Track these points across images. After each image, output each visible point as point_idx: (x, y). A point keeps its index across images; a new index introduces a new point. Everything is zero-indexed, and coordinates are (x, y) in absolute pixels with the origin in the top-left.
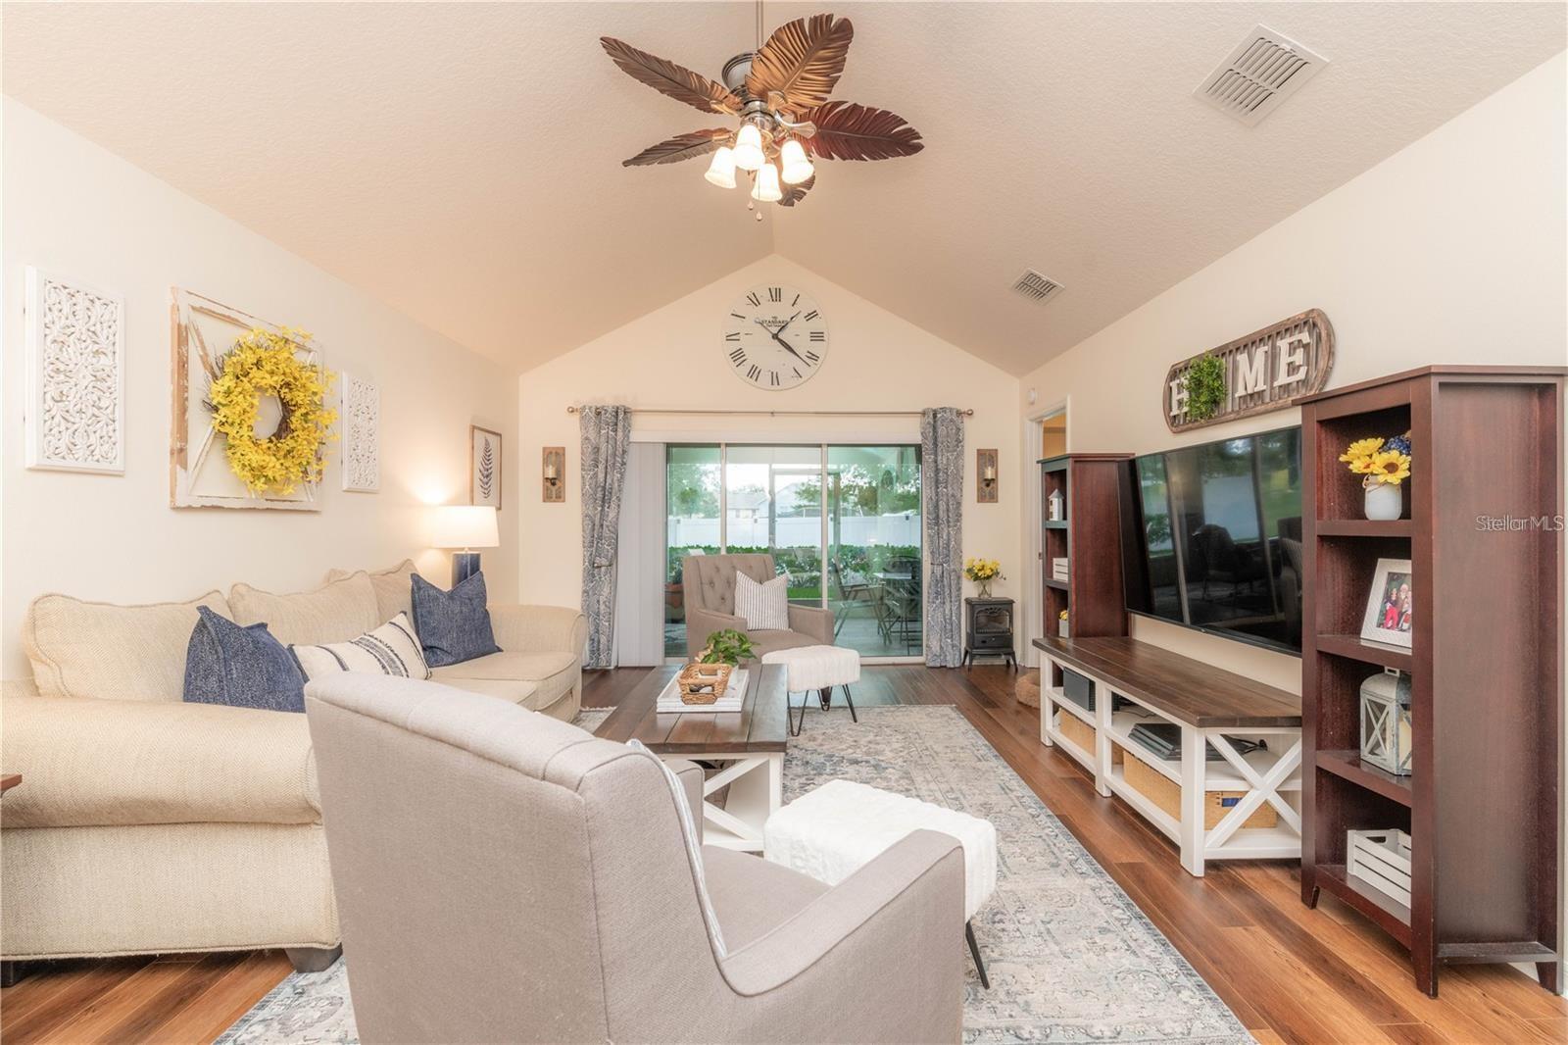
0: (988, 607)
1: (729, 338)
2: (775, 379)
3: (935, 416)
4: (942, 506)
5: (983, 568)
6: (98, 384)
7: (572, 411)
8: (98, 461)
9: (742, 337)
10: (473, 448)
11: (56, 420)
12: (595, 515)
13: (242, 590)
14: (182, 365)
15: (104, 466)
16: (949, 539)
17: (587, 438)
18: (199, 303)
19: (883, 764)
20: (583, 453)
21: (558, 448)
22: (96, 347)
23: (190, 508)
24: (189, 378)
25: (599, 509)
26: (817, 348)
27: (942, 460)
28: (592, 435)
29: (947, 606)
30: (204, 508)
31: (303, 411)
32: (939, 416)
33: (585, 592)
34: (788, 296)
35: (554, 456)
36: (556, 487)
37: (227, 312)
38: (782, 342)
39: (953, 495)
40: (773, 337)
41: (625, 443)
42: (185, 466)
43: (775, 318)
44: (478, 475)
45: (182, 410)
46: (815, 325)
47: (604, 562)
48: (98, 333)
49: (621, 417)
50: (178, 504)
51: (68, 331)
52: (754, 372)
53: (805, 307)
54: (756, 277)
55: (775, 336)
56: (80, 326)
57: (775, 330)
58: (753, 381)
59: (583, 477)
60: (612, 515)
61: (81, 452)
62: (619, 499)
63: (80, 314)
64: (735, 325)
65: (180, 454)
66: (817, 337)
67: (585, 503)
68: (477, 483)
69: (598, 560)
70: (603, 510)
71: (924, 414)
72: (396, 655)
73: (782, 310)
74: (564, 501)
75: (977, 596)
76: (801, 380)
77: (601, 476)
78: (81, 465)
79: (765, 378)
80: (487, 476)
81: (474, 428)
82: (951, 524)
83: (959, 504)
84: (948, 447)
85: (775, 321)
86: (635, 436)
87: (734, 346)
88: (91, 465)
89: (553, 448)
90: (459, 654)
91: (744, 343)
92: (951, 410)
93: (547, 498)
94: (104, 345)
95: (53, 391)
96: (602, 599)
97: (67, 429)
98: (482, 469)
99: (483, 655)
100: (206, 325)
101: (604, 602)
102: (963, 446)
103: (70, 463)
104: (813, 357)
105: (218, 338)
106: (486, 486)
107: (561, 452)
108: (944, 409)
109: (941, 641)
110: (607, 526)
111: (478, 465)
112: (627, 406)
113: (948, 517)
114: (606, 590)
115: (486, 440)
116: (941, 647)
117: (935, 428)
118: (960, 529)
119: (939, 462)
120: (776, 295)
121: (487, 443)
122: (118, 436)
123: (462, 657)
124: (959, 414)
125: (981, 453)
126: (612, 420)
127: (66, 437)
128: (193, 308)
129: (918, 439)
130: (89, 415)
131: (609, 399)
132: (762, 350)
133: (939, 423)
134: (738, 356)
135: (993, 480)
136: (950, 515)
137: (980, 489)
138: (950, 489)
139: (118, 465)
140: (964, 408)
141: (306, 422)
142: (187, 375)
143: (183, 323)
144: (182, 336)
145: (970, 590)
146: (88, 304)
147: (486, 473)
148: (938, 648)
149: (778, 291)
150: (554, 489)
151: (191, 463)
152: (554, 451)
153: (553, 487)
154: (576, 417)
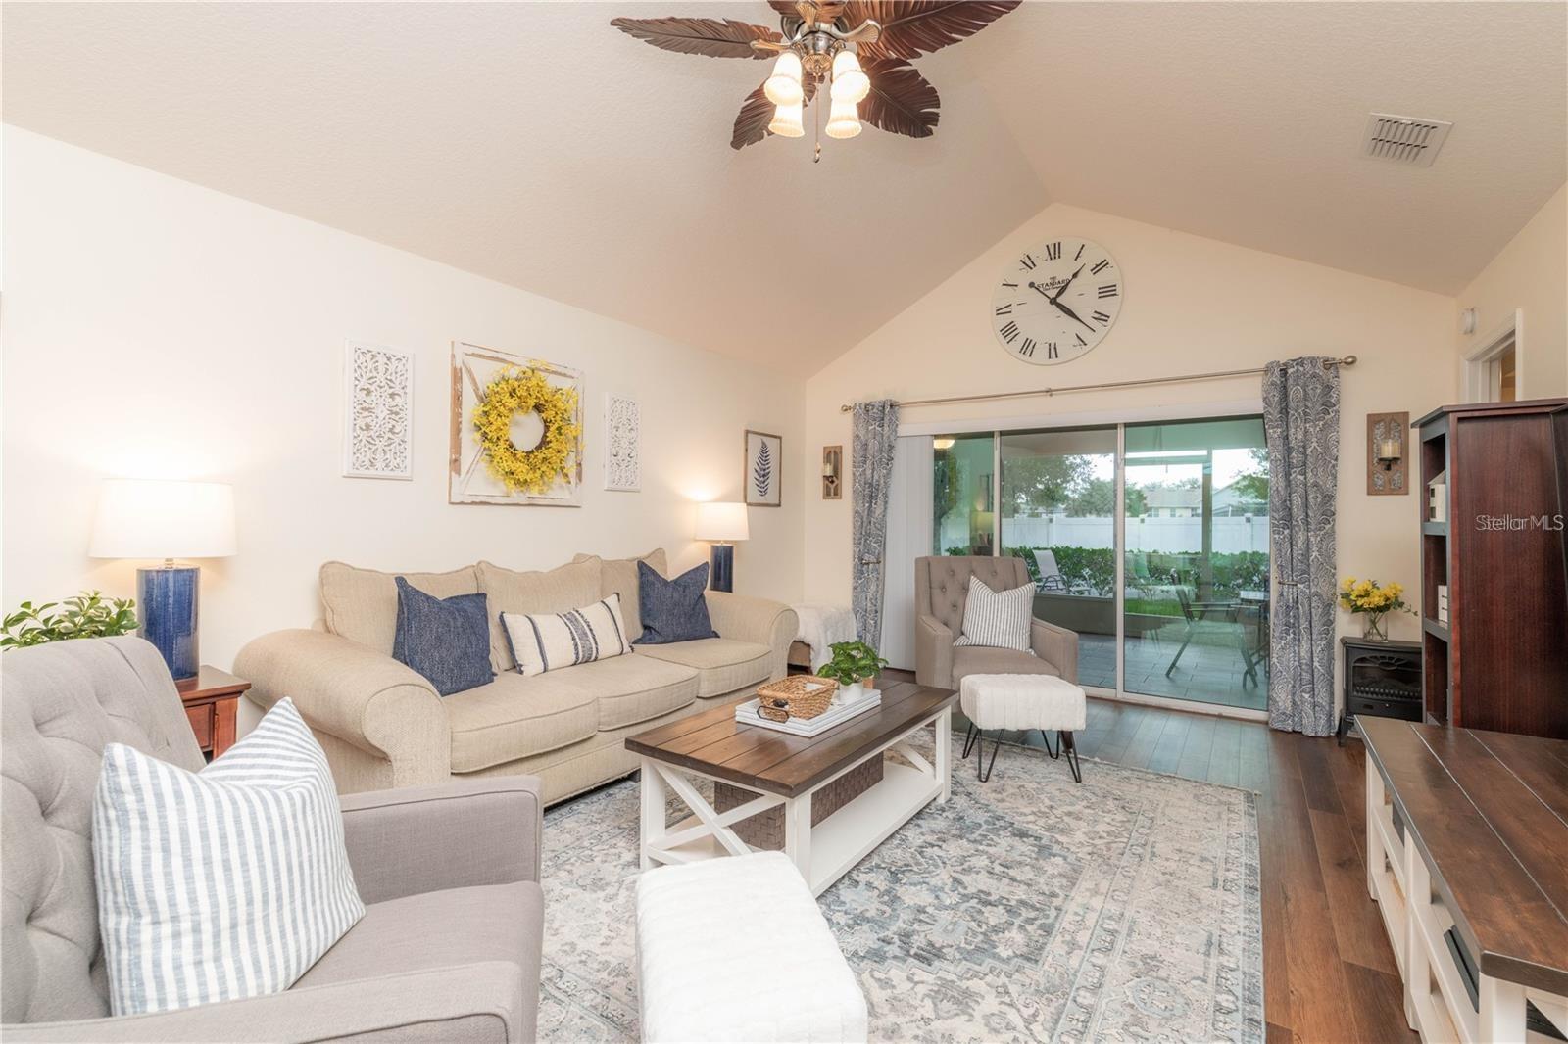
0: (1378, 655)
1: (1000, 312)
2: (1053, 351)
3: (1283, 371)
4: (1297, 500)
5: (1367, 594)
6: (393, 416)
7: (846, 410)
8: (392, 470)
9: (1014, 308)
10: (746, 450)
11: (362, 443)
12: (864, 512)
13: (483, 566)
14: (457, 398)
15: (397, 473)
16: (1308, 549)
17: (857, 436)
18: (471, 350)
19: (1056, 849)
20: (854, 451)
21: (836, 447)
22: (391, 391)
23: (462, 503)
24: (463, 407)
25: (867, 505)
26: (1106, 306)
27: (1296, 435)
28: (862, 433)
29: (1305, 645)
30: (473, 503)
31: (556, 425)
32: (1290, 371)
33: (855, 588)
34: (1069, 249)
35: (833, 456)
36: (834, 484)
37: (495, 355)
38: (1061, 307)
39: (1316, 485)
40: (1050, 302)
41: (892, 438)
42: (458, 472)
43: (1054, 278)
44: (752, 475)
45: (456, 430)
46: (1105, 278)
47: (873, 559)
48: (394, 379)
49: (887, 409)
50: (452, 501)
51: (371, 381)
52: (1028, 347)
53: (1090, 259)
54: (1032, 237)
55: (1053, 301)
56: (381, 377)
57: (1053, 293)
58: (1026, 357)
59: (854, 474)
60: (878, 511)
61: (380, 464)
62: (886, 495)
63: (382, 369)
64: (1008, 296)
65: (455, 464)
66: (1107, 291)
67: (855, 499)
68: (752, 482)
69: (867, 557)
70: (871, 506)
71: (1267, 370)
72: (591, 630)
73: (1062, 269)
74: (841, 498)
75: (1362, 636)
76: (1086, 348)
77: (869, 472)
78: (380, 473)
79: (1041, 352)
80: (764, 476)
81: (747, 432)
82: (1313, 527)
83: (1328, 498)
84: (1306, 414)
85: (1053, 281)
86: (902, 430)
87: (1005, 320)
88: (387, 473)
89: (832, 447)
90: (668, 636)
91: (1017, 316)
92: (1313, 361)
93: (827, 494)
94: (397, 389)
95: (361, 423)
96: (870, 596)
97: (370, 448)
98: (758, 469)
99: (695, 638)
100: (476, 365)
101: (871, 599)
102: (1337, 412)
103: (372, 472)
104: (1102, 317)
105: (486, 374)
106: (763, 485)
107: (838, 451)
108: (1301, 362)
109: (1294, 694)
110: (875, 523)
111: (752, 465)
112: (893, 399)
113: (1307, 515)
114: (873, 587)
115: (764, 443)
116: (1294, 703)
117: (1284, 388)
118: (1331, 534)
119: (1291, 437)
120: (1055, 251)
121: (764, 445)
122: (408, 454)
123: (671, 638)
124: (1330, 365)
125: (1373, 420)
126: (880, 415)
127: (369, 454)
128: (467, 354)
129: (1258, 407)
130: (386, 438)
131: (878, 394)
132: (1039, 321)
133: (1290, 381)
134: (1009, 331)
135: (1395, 460)
136: (1311, 514)
137: (1370, 475)
138: (1309, 475)
139: (407, 474)
140: (1340, 355)
141: (560, 434)
142: (461, 405)
143: (458, 367)
144: (457, 377)
145: (1348, 626)
146: (385, 360)
147: (763, 473)
148: (1289, 704)
149: (1058, 247)
150: (832, 486)
151: (463, 471)
152: (832, 451)
153: (831, 486)
154: (849, 415)
